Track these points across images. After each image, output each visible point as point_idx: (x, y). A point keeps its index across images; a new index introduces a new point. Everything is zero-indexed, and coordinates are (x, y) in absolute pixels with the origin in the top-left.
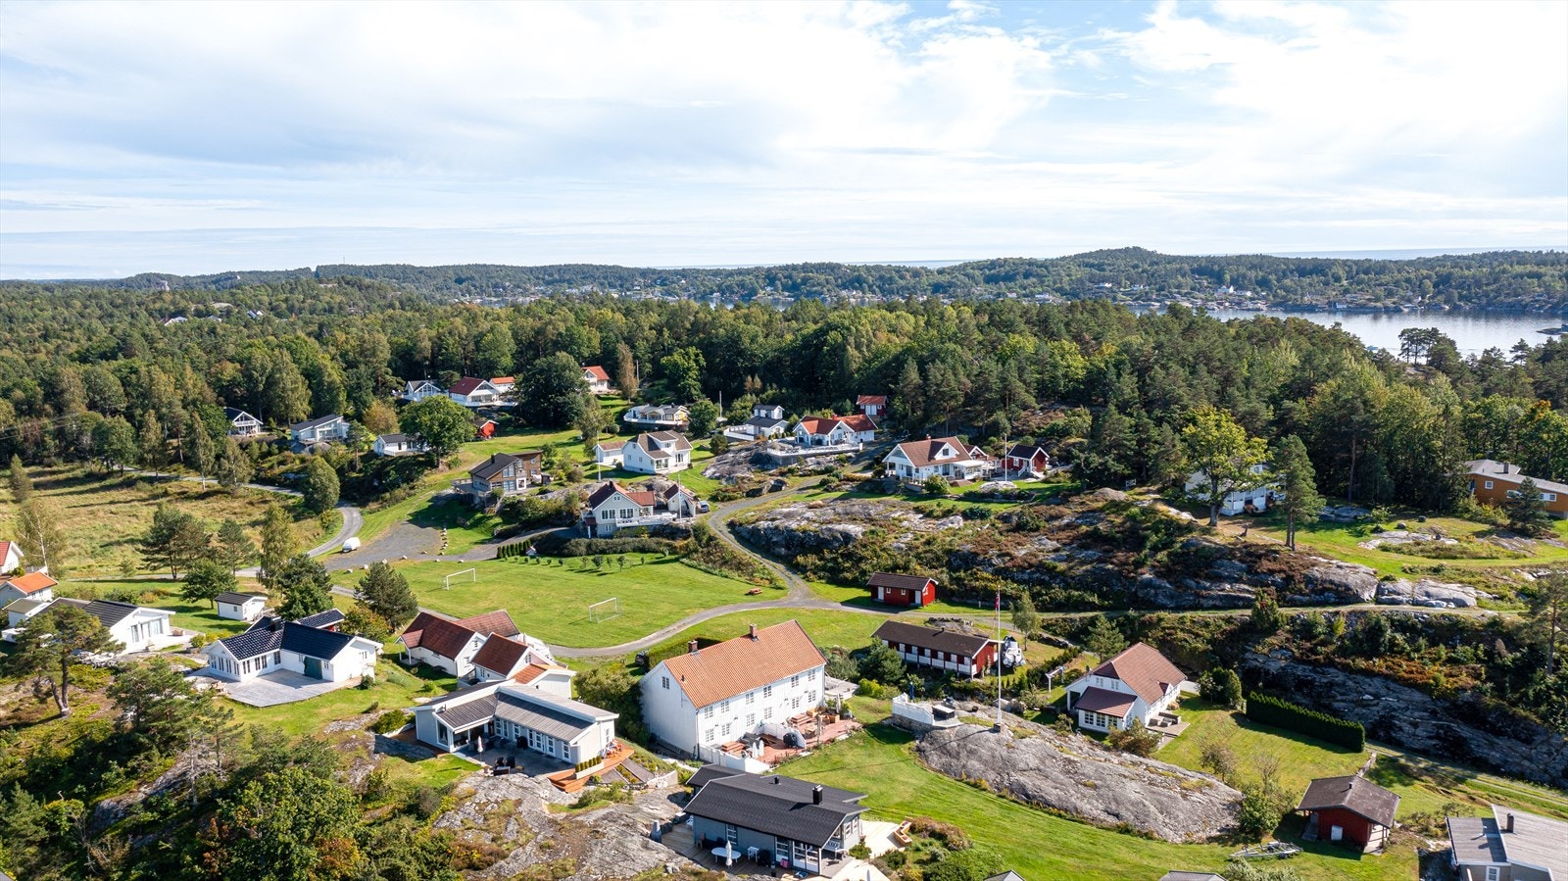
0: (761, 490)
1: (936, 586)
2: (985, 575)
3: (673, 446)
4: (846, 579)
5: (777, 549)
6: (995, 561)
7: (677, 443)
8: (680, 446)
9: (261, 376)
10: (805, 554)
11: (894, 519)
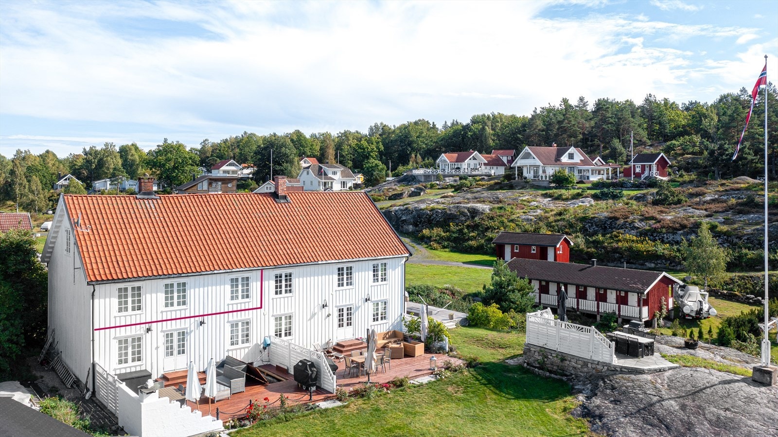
0: (401, 194)
1: (571, 250)
2: (628, 236)
3: (339, 174)
4: (471, 247)
5: (405, 227)
6: (637, 224)
7: (342, 172)
8: (344, 174)
9: (95, 159)
10: (431, 228)
11: (522, 200)
